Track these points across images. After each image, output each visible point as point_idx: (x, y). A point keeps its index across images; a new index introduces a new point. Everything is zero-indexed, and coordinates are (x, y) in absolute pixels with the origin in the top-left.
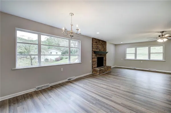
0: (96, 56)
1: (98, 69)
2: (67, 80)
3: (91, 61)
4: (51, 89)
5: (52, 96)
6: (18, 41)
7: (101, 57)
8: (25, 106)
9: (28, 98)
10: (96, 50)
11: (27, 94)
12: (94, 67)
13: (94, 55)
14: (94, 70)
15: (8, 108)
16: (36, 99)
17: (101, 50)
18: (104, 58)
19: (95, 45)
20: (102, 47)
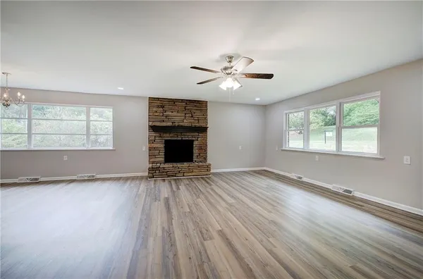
0: (160, 137)
2: (74, 178)
3: (145, 148)
7: (180, 139)
10: (158, 124)
12: (152, 160)
13: (153, 134)
17: (181, 124)
18: (195, 143)
19: (156, 112)
20: (187, 115)
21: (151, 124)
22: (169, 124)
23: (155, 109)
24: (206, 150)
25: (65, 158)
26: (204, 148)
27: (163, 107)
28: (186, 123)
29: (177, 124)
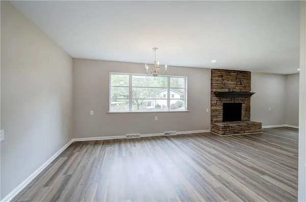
0: (220, 101)
1: (221, 125)
2: (163, 134)
3: (208, 110)
4: (140, 140)
5: (137, 146)
6: (112, 85)
7: (233, 102)
8: (112, 147)
9: (117, 142)
10: (220, 90)
11: (117, 139)
12: (214, 120)
13: (215, 98)
14: (214, 126)
15: (101, 146)
16: (123, 145)
17: (234, 90)
18: (243, 105)
19: (218, 80)
20: (238, 83)
21: (214, 90)
22: (227, 90)
23: (217, 78)
24: (249, 111)
25: (156, 118)
26: (248, 109)
27: (222, 76)
28: (237, 89)
29: (231, 90)
